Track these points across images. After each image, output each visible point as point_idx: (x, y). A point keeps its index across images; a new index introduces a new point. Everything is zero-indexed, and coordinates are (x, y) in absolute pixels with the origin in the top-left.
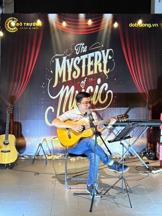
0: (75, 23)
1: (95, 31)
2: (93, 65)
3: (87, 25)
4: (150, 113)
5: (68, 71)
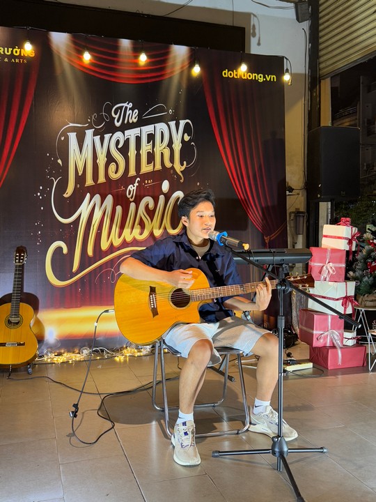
0: (110, 58)
1: (154, 80)
2: (153, 151)
3: (136, 64)
5: (98, 161)
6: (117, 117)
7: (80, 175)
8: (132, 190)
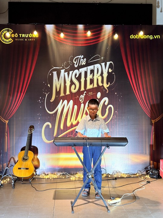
0: (73, 35)
1: (94, 43)
2: (93, 78)
3: (86, 37)
4: (152, 129)
5: (66, 84)
6: (76, 63)
7: (58, 91)
8: (82, 97)
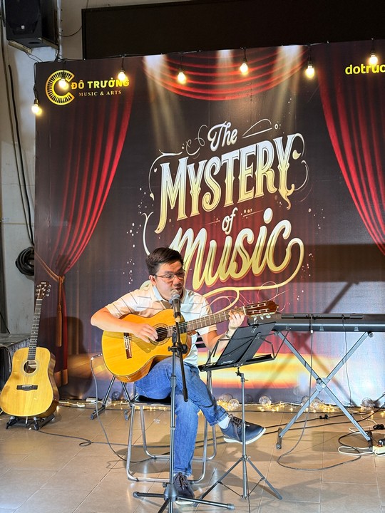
0: (207, 74)
1: (257, 92)
5: (191, 192)
6: (213, 140)
7: (172, 208)
8: (228, 221)
